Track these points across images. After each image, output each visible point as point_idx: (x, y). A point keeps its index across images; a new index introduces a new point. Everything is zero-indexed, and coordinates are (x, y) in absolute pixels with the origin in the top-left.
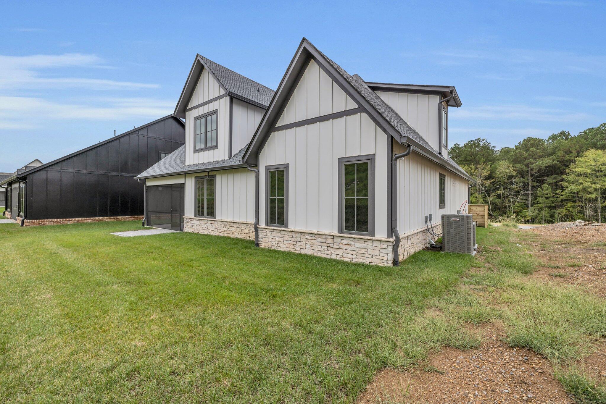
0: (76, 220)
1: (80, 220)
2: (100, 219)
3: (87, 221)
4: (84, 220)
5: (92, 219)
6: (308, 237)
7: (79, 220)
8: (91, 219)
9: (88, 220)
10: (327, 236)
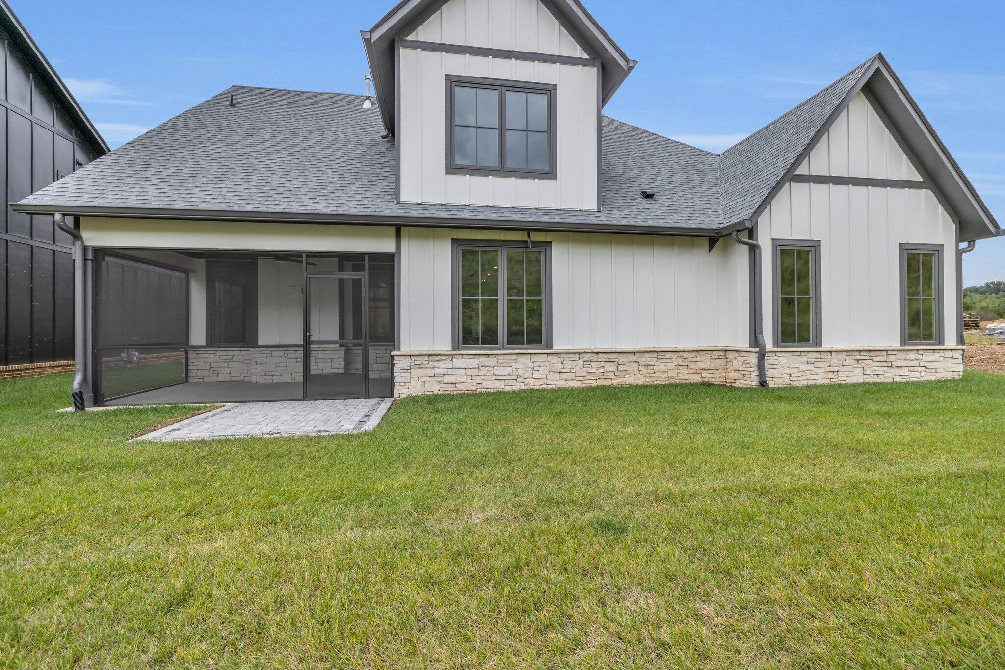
6: (858, 357)
10: (889, 352)
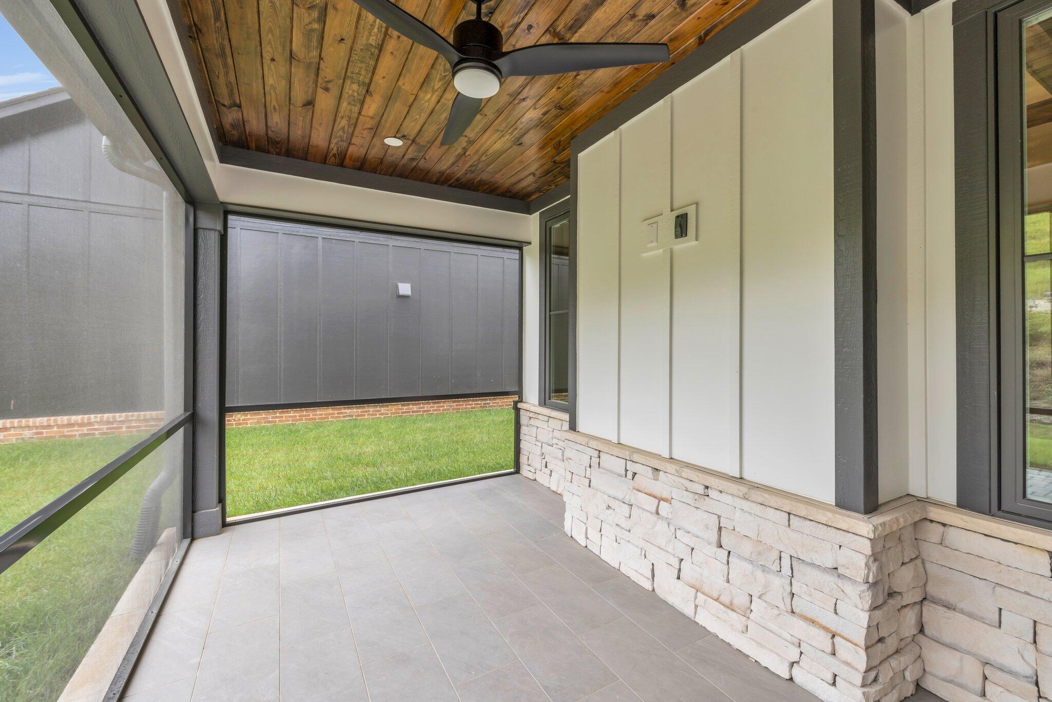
0: (28, 427)
1: (49, 426)
2: (146, 420)
3: (85, 430)
4: (70, 425)
5: (108, 422)
7: (43, 427)
8: (101, 422)
9: (90, 424)
